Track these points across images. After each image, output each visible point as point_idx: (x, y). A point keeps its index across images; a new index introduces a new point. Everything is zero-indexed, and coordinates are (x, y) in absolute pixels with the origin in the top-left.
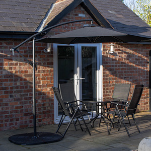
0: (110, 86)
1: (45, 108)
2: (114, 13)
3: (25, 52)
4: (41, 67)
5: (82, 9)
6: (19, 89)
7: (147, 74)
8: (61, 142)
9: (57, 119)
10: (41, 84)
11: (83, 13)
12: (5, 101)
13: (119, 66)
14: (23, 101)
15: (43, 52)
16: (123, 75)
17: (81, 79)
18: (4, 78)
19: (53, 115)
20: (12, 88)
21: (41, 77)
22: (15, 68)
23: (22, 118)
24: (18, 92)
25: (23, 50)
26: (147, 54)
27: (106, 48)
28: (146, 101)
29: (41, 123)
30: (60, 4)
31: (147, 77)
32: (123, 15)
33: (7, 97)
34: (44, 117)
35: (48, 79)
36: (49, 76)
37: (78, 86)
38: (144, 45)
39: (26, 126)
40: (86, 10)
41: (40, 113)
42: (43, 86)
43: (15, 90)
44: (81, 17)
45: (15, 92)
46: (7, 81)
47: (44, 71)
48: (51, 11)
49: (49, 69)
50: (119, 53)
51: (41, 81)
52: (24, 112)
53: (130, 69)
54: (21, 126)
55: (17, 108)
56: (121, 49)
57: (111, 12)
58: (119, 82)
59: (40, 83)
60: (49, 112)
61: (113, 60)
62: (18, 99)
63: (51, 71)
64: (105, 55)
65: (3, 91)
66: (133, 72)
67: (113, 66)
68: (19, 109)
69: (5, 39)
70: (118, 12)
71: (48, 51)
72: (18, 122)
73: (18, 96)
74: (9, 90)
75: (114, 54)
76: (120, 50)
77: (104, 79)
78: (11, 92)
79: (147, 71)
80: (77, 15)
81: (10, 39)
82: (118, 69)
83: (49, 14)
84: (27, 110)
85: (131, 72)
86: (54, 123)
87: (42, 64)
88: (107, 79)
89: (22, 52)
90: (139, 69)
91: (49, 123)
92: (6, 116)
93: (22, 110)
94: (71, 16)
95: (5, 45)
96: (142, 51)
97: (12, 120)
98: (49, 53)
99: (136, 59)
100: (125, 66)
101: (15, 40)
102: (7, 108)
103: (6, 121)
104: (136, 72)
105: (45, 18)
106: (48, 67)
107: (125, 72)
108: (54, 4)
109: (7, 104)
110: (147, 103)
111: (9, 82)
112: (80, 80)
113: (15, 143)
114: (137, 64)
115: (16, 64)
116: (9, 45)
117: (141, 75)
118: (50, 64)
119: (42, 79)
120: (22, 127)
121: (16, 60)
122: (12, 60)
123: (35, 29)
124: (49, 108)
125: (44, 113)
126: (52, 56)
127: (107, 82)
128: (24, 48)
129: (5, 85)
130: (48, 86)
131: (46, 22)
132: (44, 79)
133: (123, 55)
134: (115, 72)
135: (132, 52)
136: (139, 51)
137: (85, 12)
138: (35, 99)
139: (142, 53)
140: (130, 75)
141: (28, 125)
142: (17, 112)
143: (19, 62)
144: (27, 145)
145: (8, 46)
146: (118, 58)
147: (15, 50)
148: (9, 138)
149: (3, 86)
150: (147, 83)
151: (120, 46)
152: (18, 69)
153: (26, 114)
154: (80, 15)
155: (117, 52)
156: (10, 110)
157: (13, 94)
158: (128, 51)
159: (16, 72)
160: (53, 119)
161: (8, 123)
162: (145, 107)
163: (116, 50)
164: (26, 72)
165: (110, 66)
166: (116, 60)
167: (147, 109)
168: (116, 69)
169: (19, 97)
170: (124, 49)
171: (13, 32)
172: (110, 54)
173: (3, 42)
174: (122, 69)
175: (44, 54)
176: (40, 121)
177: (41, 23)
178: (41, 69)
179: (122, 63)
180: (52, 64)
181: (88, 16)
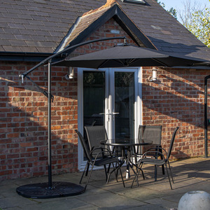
0: (153, 123)
1: (66, 151)
2: (159, 28)
3: (41, 79)
4: (61, 98)
5: (115, 23)
6: (33, 126)
7: (202, 108)
8: (82, 195)
9: (82, 165)
10: (61, 120)
11: (117, 29)
12: (14, 141)
13: (164, 97)
14: (38, 141)
15: (65, 79)
16: (169, 109)
17: (114, 113)
18: (13, 112)
19: (77, 160)
20: (23, 125)
21: (61, 111)
22: (27, 99)
23: (36, 164)
24: (31, 130)
25: (38, 77)
26: (202, 81)
27: (146, 74)
28: (200, 143)
29: (61, 170)
30: (88, 17)
31: (202, 112)
32: (170, 31)
33: (17, 136)
34: (65, 162)
35: (70, 113)
36: (72, 110)
37: (110, 123)
38: (197, 70)
39: (42, 174)
40: (120, 25)
41: (60, 157)
42: (64, 122)
43: (27, 127)
44: (114, 34)
45: (27, 130)
46: (17, 115)
47: (65, 104)
48: (76, 26)
49: (72, 101)
50: (164, 81)
51: (62, 116)
52: (39, 155)
53: (179, 101)
54: (34, 174)
55: (29, 150)
56: (167, 75)
57: (154, 27)
58: (164, 118)
59: (60, 118)
60: (72, 155)
61: (156, 89)
62: (32, 139)
63: (74, 103)
64: (146, 83)
65: (12, 128)
66: (183, 105)
67: (156, 97)
68: (32, 152)
69: (15, 63)
70: (165, 28)
71: (71, 77)
72: (31, 168)
73: (31, 134)
74: (20, 127)
75: (157, 82)
76: (165, 76)
77: (144, 114)
78: (23, 130)
79: (201, 105)
80: (108, 31)
81: (22, 62)
82: (162, 102)
83: (73, 31)
84: (42, 153)
85: (180, 105)
86: (78, 171)
87: (63, 94)
88: (148, 114)
89: (37, 79)
90: (191, 101)
91: (71, 170)
92: (16, 161)
93: (37, 153)
94: (101, 33)
95: (15, 70)
96: (195, 77)
97: (23, 166)
98: (71, 80)
99: (187, 89)
100: (171, 97)
101: (28, 63)
102: (17, 150)
103: (16, 167)
104: (187, 105)
105: (67, 36)
106: (71, 98)
107: (172, 105)
108: (81, 18)
109: (17, 145)
110: (202, 146)
111: (20, 117)
112: (112, 115)
113: (24, 196)
114: (189, 94)
115: (30, 94)
116: (20, 69)
117: (194, 109)
118: (73, 95)
119: (63, 114)
120: (36, 175)
121: (30, 89)
122: (23, 89)
123: (54, 49)
124: (72, 151)
125: (64, 157)
126: (76, 84)
127: (148, 118)
128: (40, 74)
129: (14, 121)
130: (70, 122)
131: (69, 40)
132: (65, 113)
133: (170, 84)
134: (159, 106)
135: (181, 79)
136: (191, 77)
137: (120, 28)
138: (50, 140)
139: (194, 80)
140: (179, 109)
141: (43, 173)
142: (29, 156)
143: (32, 92)
144: (38, 198)
145: (19, 71)
146: (162, 87)
147: (25, 76)
148: (18, 188)
149: (12, 122)
150: (202, 119)
151: (166, 72)
152: (31, 100)
153: (41, 159)
154: (113, 31)
155: (161, 79)
156: (20, 153)
157: (25, 133)
158: (176, 77)
159: (29, 104)
160: (77, 165)
161: (18, 169)
162: (198, 151)
163: (160, 77)
164: (42, 104)
165: (152, 97)
166: (160, 89)
167: (202, 153)
168: (160, 102)
169: (33, 136)
170: (170, 75)
171: (24, 53)
172: (153, 81)
173: (12, 66)
174: (168, 101)
175: (65, 82)
176: (59, 167)
177: (62, 42)
178: (61, 101)
179: (168, 93)
180: (76, 94)
181: (123, 32)
